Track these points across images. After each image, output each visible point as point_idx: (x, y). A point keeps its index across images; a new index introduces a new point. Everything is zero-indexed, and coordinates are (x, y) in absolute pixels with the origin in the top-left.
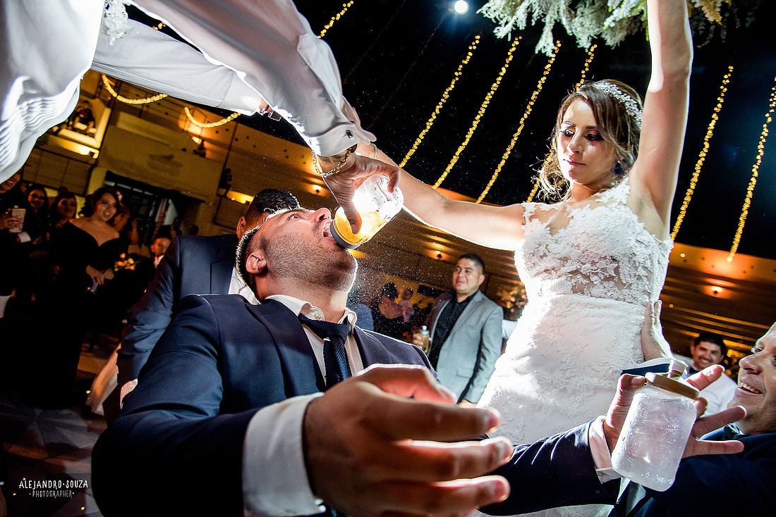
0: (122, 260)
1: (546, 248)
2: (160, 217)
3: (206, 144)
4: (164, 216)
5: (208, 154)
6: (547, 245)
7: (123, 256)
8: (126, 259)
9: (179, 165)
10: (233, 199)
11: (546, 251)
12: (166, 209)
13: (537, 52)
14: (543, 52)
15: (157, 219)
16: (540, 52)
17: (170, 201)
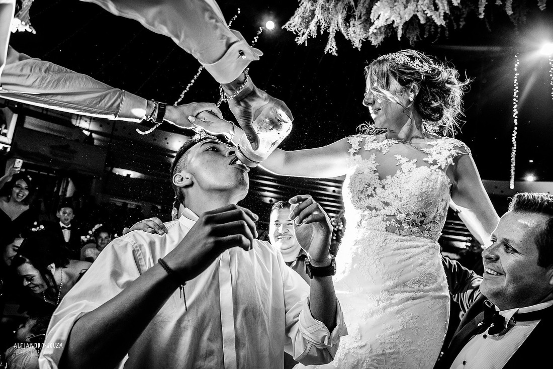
0: (35, 227)
1: (374, 190)
2: (62, 192)
3: (94, 135)
4: (66, 190)
5: (96, 142)
6: (375, 188)
7: (35, 223)
8: (38, 225)
9: (74, 152)
10: (117, 174)
11: (373, 193)
12: (67, 185)
13: (326, 53)
14: (330, 52)
15: (60, 194)
16: (328, 52)
17: (69, 179)
